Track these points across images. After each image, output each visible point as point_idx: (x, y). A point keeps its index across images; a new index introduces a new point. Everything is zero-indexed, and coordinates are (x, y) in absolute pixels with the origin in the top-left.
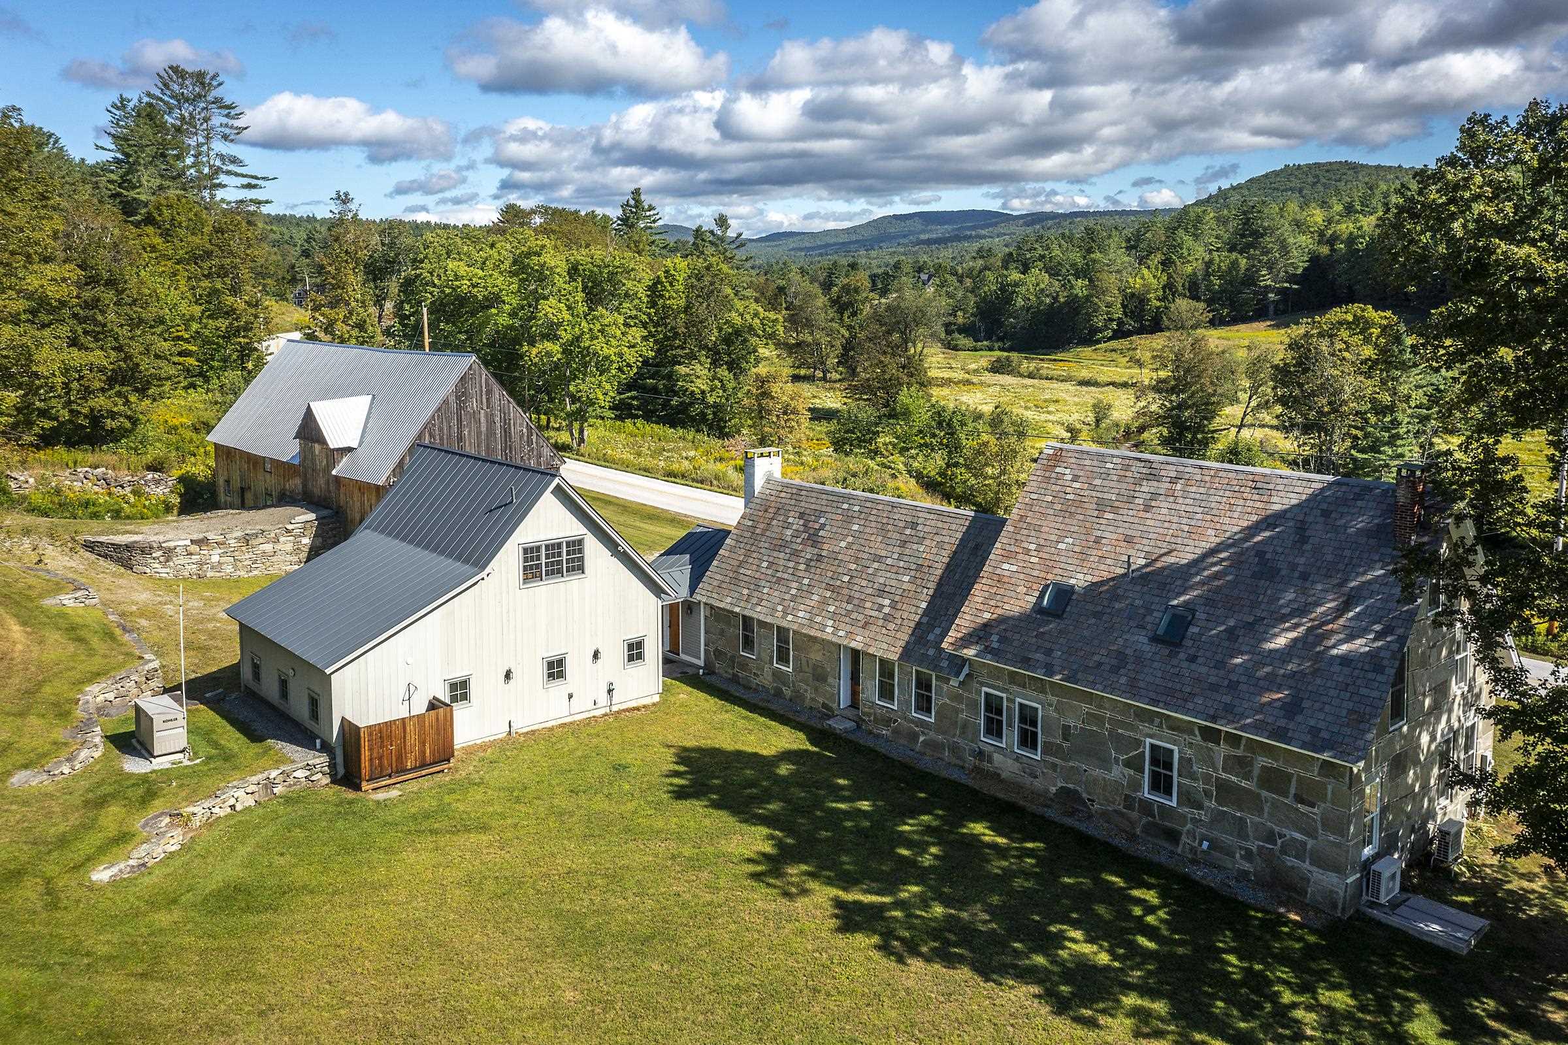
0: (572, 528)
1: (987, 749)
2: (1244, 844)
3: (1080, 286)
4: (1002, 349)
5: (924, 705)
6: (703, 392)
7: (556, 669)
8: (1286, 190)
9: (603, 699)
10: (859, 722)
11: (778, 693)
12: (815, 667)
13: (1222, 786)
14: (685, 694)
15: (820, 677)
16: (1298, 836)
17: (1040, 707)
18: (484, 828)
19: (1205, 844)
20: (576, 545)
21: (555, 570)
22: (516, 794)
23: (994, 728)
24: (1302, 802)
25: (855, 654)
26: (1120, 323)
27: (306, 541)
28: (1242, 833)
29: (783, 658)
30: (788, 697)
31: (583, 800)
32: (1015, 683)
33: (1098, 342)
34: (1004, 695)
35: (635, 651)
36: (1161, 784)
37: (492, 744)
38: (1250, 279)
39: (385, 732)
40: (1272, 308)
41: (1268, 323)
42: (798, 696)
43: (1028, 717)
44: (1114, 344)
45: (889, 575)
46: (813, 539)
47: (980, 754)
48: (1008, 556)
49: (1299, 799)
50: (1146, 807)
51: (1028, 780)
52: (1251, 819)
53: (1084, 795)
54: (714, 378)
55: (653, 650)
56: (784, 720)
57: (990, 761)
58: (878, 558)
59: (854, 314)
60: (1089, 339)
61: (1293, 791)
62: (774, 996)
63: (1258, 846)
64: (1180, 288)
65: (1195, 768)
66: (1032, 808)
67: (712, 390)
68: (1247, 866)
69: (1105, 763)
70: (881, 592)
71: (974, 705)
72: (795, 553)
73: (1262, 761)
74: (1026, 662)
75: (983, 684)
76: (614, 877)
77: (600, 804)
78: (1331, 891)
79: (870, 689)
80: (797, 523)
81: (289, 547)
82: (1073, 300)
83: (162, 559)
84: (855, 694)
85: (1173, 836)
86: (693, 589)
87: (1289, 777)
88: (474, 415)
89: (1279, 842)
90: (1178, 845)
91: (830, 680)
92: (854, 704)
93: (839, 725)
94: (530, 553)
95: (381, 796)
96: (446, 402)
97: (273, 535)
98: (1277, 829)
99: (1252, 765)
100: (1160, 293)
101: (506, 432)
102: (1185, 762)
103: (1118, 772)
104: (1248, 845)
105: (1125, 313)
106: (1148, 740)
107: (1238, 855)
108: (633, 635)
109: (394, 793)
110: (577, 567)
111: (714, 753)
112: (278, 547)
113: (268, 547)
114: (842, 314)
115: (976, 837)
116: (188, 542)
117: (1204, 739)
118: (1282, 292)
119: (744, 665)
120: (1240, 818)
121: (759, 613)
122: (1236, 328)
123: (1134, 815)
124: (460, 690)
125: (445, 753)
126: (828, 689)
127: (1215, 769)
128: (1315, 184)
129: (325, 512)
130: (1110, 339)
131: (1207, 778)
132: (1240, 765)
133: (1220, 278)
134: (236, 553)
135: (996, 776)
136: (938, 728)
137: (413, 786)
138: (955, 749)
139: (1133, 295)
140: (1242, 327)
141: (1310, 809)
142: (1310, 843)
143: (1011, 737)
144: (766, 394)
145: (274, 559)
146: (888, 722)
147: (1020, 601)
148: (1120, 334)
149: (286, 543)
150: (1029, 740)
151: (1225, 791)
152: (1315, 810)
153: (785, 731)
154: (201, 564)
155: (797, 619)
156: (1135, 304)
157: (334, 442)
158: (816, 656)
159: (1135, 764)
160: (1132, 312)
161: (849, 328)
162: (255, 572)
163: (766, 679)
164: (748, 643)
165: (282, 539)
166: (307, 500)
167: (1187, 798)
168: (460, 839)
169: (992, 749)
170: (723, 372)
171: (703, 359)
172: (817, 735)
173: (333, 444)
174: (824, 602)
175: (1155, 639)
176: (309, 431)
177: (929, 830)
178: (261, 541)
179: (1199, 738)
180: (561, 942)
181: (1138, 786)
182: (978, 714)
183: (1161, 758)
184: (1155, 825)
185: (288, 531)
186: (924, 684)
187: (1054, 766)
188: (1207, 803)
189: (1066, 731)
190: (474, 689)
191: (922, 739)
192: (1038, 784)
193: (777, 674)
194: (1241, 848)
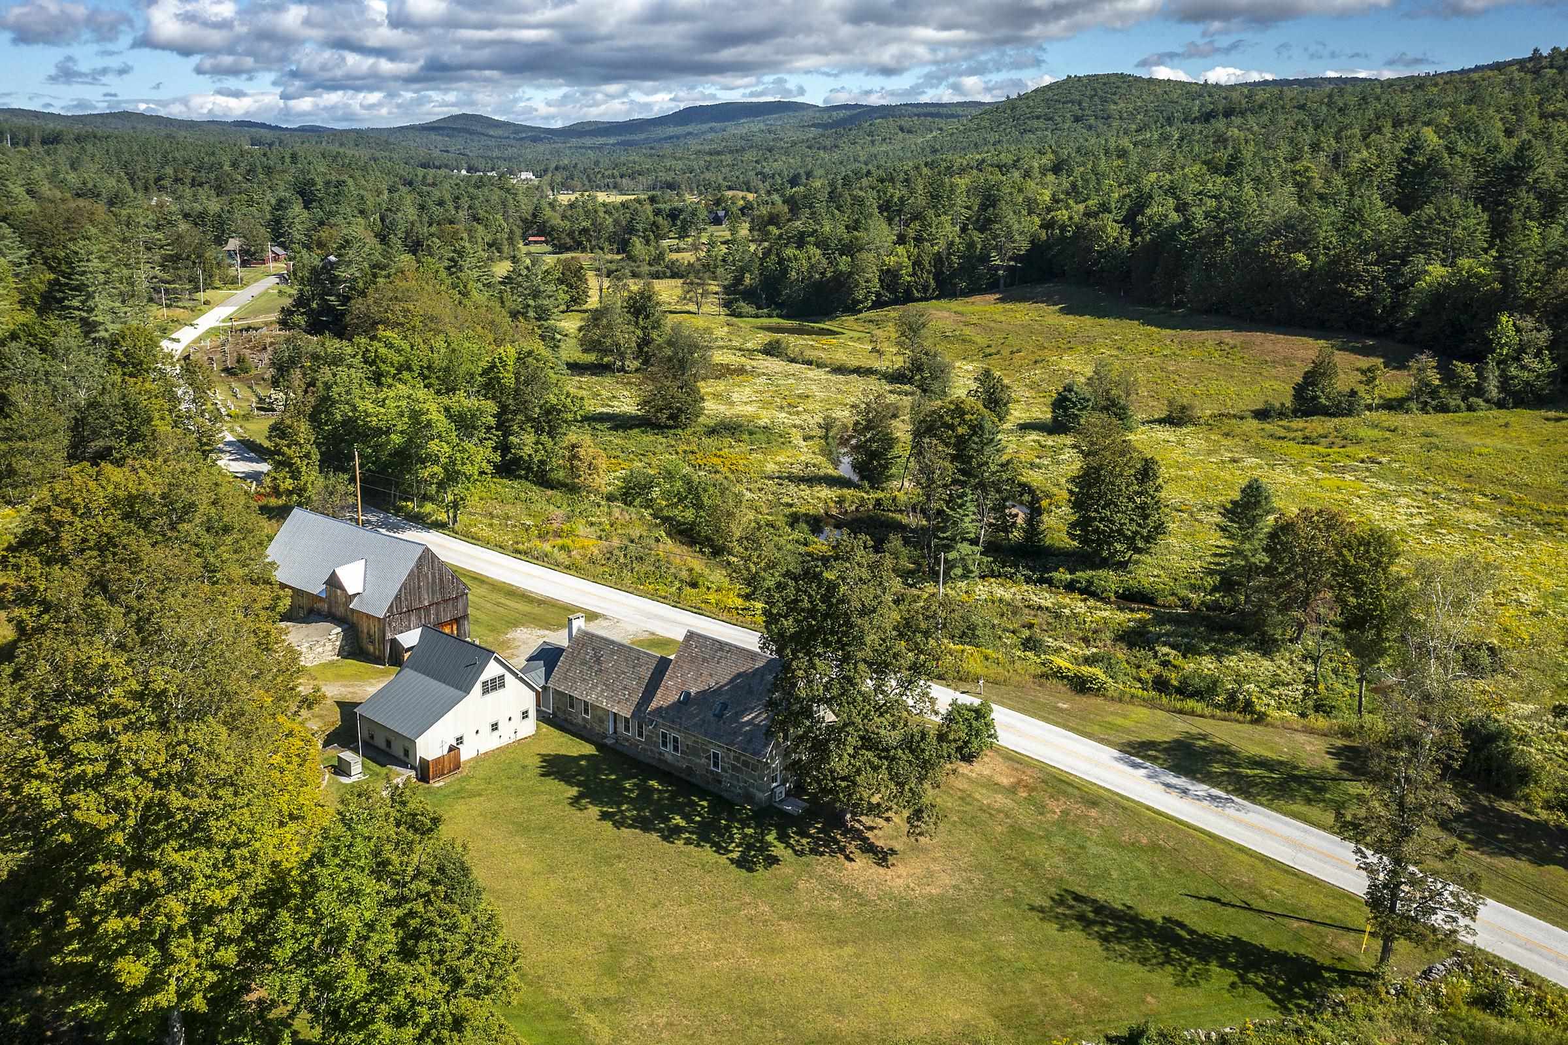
0: (500, 670)
1: (662, 751)
2: (739, 784)
3: (844, 262)
4: (779, 316)
5: (641, 735)
6: (530, 455)
7: (495, 727)
8: (1067, 103)
9: (513, 735)
10: (617, 740)
11: (585, 727)
12: (599, 718)
13: (733, 766)
14: (545, 728)
15: (601, 721)
16: (751, 781)
17: (679, 737)
18: (480, 795)
19: (729, 784)
20: (502, 677)
21: (494, 688)
22: (488, 781)
23: (665, 744)
24: (753, 770)
25: (615, 714)
26: (878, 295)
27: (338, 643)
28: (738, 781)
29: (586, 712)
30: (588, 730)
31: (513, 781)
32: (670, 728)
33: (860, 311)
34: (667, 732)
35: (525, 715)
36: (716, 765)
37: (472, 759)
38: (985, 259)
39: (437, 761)
40: (1002, 281)
41: (997, 296)
42: (592, 729)
43: (675, 740)
44: (872, 314)
45: (628, 680)
46: (598, 661)
47: (660, 753)
48: (671, 679)
50: (712, 772)
51: (676, 763)
52: (741, 776)
53: (693, 769)
54: (537, 443)
55: (532, 714)
56: (587, 740)
57: (663, 756)
58: (624, 673)
59: (647, 317)
60: (852, 308)
61: (750, 767)
62: (584, 842)
63: (743, 785)
64: (927, 266)
65: (725, 760)
66: (676, 774)
67: (536, 451)
68: (740, 792)
69: (699, 757)
70: (625, 688)
71: (658, 735)
72: (591, 667)
73: (743, 758)
74: (673, 722)
75: (660, 728)
76: (529, 809)
77: (519, 783)
79: (621, 727)
80: (591, 653)
81: (330, 648)
82: (838, 275)
84: (615, 728)
85: (720, 782)
86: (547, 681)
87: (749, 763)
88: (426, 575)
89: (748, 783)
90: (721, 784)
91: (605, 723)
92: (615, 732)
93: (609, 742)
94: (485, 683)
95: (437, 785)
96: (412, 571)
97: (322, 643)
98: (747, 779)
99: (740, 759)
100: (910, 270)
101: (441, 580)
102: (722, 758)
103: (703, 761)
105: (882, 286)
106: (712, 750)
107: (737, 788)
108: (524, 709)
109: (442, 783)
110: (502, 685)
111: (557, 757)
112: (325, 648)
113: (320, 650)
114: (637, 318)
115: (652, 786)
118: (1009, 269)
119: (570, 714)
120: (738, 776)
121: (575, 694)
122: (972, 299)
123: (708, 775)
124: (460, 740)
125: (458, 766)
126: (605, 727)
127: (730, 760)
128: (1092, 97)
129: (346, 626)
130: (869, 309)
131: (728, 763)
132: (737, 759)
133: (959, 257)
134: (306, 655)
135: (666, 762)
136: (645, 743)
137: (448, 780)
138: (651, 751)
139: (888, 270)
140: (977, 298)
142: (756, 784)
143: (670, 748)
144: (575, 457)
145: (323, 655)
146: (627, 740)
147: (673, 698)
148: (878, 304)
149: (329, 647)
150: (676, 749)
151: (734, 768)
153: (587, 745)
155: (591, 698)
156: (890, 277)
157: (351, 591)
158: (600, 713)
159: (708, 758)
160: (888, 285)
161: (644, 328)
163: (580, 721)
164: (572, 706)
165: (327, 644)
166: (332, 617)
167: (723, 769)
168: (474, 800)
169: (664, 751)
170: (544, 438)
171: (529, 429)
172: (600, 747)
173: (351, 592)
174: (602, 691)
175: (714, 715)
176: (333, 582)
177: (635, 784)
178: (317, 646)
180: (517, 831)
181: (709, 765)
182: (659, 738)
183: (716, 756)
184: (714, 778)
185: (331, 638)
186: (640, 727)
187: (684, 758)
188: (729, 771)
189: (687, 745)
190: (465, 739)
191: (639, 747)
192: (680, 764)
193: (584, 719)
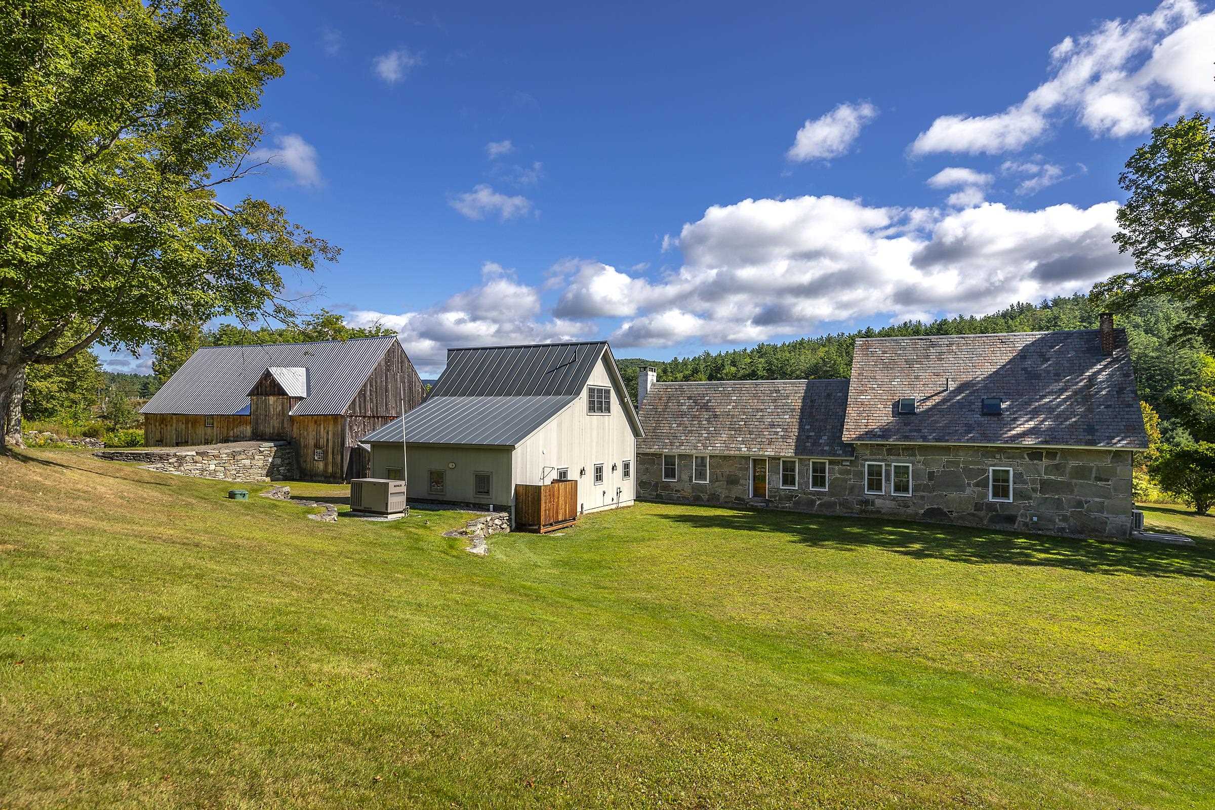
1: (870, 498)
2: (1061, 512)
5: (820, 482)
7: (599, 473)
10: (766, 502)
12: (729, 476)
13: (1043, 483)
15: (732, 482)
16: (1097, 499)
17: (911, 465)
19: (1035, 519)
21: (599, 407)
23: (876, 485)
24: (1101, 480)
25: (768, 461)
27: (270, 460)
28: (1059, 507)
29: (700, 476)
30: (705, 500)
32: (891, 455)
34: (883, 464)
35: (627, 470)
36: (1001, 492)
39: (551, 491)
42: (714, 497)
43: (901, 473)
45: (773, 417)
46: (705, 408)
47: (865, 502)
48: (861, 393)
49: (1099, 479)
50: (991, 507)
51: (902, 510)
52: (1064, 498)
53: (945, 510)
55: (633, 471)
57: (873, 503)
61: (1093, 476)
63: (1071, 512)
65: (1025, 477)
66: (915, 521)
68: (1063, 525)
69: (961, 488)
70: (772, 426)
71: (859, 474)
72: (695, 417)
73: (1073, 463)
74: (907, 438)
75: (866, 460)
78: (1122, 525)
79: (775, 481)
80: (689, 402)
81: (260, 464)
83: (176, 464)
84: (762, 486)
85: (1011, 519)
87: (1091, 469)
89: (1085, 506)
90: (1015, 524)
91: (741, 481)
92: (761, 493)
93: (756, 506)
94: (591, 392)
97: (251, 453)
98: (1083, 499)
99: (1065, 467)
102: (1018, 477)
103: (970, 491)
104: (1064, 512)
106: (991, 468)
107: (1057, 520)
108: (626, 459)
110: (607, 408)
112: (254, 462)
113: (247, 462)
116: (194, 453)
117: (1031, 459)
120: (1058, 499)
121: (684, 450)
123: (982, 513)
124: (563, 477)
125: (573, 513)
126: (740, 487)
127: (1040, 475)
129: (281, 443)
131: (1034, 481)
134: (226, 465)
135: (877, 512)
136: (831, 493)
137: (567, 531)
138: (845, 504)
141: (1107, 483)
142: (1107, 502)
143: (889, 488)
145: (251, 471)
146: (789, 498)
147: (883, 411)
150: (902, 487)
151: (1045, 486)
152: (1110, 483)
154: (203, 470)
155: (712, 449)
157: (291, 393)
158: (729, 469)
159: (982, 484)
162: (238, 480)
163: (687, 492)
164: (670, 473)
165: (256, 457)
166: (257, 439)
167: (1020, 496)
169: (875, 497)
172: (747, 510)
173: (290, 395)
174: (733, 436)
176: (263, 389)
178: (244, 457)
179: (1028, 459)
181: (986, 495)
182: (863, 478)
183: (1001, 477)
184: (998, 515)
185: (261, 452)
186: (819, 469)
187: (922, 497)
188: (1034, 495)
189: (931, 475)
191: (818, 503)
192: (910, 510)
193: (696, 486)
194: (1059, 515)
